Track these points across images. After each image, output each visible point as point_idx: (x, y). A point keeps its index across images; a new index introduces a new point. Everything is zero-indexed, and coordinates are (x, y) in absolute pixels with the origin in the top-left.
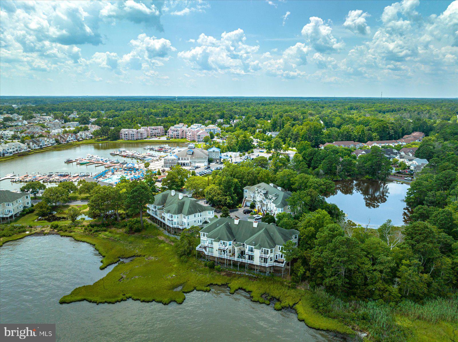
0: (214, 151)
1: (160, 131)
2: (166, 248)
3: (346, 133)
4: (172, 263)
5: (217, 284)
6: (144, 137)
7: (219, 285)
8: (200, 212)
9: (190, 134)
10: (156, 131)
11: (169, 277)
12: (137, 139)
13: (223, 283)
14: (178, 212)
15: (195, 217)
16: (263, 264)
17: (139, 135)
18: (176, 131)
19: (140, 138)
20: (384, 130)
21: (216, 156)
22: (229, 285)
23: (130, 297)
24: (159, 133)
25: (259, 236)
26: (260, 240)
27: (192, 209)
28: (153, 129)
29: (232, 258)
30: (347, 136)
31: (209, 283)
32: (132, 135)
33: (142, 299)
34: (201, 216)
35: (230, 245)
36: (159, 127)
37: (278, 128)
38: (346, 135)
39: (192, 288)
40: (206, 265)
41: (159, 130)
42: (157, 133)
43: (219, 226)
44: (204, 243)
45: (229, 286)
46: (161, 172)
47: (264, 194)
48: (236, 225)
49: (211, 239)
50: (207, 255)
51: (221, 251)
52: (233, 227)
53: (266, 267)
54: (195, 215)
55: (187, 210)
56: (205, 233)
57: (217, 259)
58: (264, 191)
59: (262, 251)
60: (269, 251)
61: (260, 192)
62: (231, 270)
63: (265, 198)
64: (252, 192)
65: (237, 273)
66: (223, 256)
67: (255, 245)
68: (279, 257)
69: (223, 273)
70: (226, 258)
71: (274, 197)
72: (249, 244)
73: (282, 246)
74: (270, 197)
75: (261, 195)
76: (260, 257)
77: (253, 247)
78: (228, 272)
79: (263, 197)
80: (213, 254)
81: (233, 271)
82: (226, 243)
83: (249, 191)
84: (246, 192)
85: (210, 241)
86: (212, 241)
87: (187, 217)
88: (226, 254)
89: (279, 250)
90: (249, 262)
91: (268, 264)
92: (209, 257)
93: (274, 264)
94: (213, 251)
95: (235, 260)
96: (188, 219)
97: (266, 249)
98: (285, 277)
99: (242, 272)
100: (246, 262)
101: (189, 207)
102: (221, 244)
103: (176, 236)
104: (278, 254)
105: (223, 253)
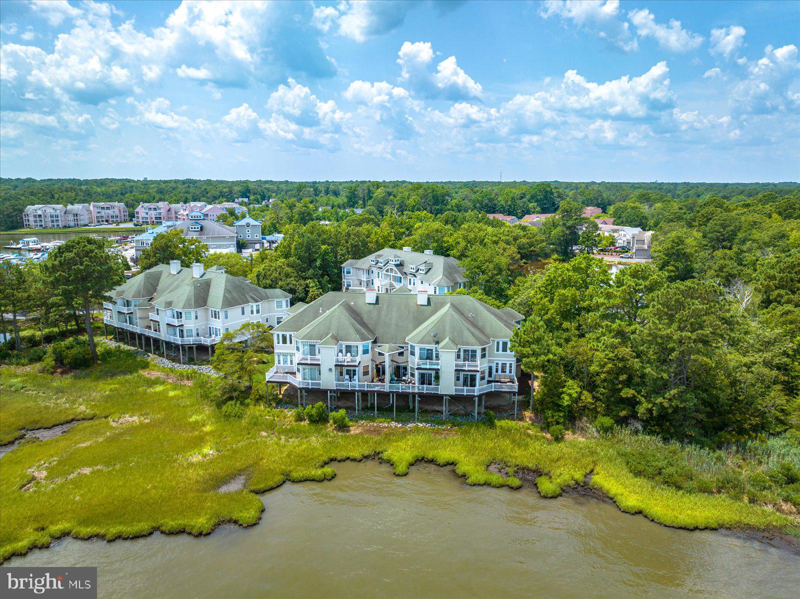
0: (247, 225)
1: (117, 212)
2: (171, 394)
3: (487, 201)
4: (196, 422)
5: (348, 458)
6: (82, 222)
7: (354, 460)
8: (256, 301)
9: (185, 213)
10: (110, 212)
11: (196, 458)
12: (65, 227)
13: (366, 453)
14: (196, 302)
15: (243, 314)
16: (465, 391)
17: (71, 218)
18: (155, 209)
19: (72, 224)
20: (546, 198)
21: (253, 236)
22: (385, 455)
23: (65, 534)
24: (117, 217)
26: (448, 328)
27: (235, 295)
28: (103, 208)
29: (377, 387)
30: (490, 207)
31: (325, 458)
32: (52, 216)
33: (113, 530)
34: (258, 311)
35: (366, 352)
36: (116, 204)
37: (361, 202)
38: (487, 205)
39: (279, 478)
40: (300, 418)
41: (116, 210)
42: (112, 217)
43: (324, 311)
44: (285, 362)
45: (385, 458)
46: (131, 264)
47: (397, 266)
48: (369, 304)
49: (312, 342)
50: (301, 386)
51: (341, 374)
52: (364, 311)
53: (474, 396)
54: (243, 309)
55: (222, 296)
56: (288, 334)
57: (331, 396)
58: (397, 259)
59: (458, 357)
60: (479, 354)
61: (384, 266)
62: (374, 422)
63: (399, 275)
64: (364, 270)
65: (393, 424)
66: (349, 384)
67: (437, 343)
68: (497, 371)
69: (355, 430)
70: (357, 389)
71: (422, 268)
72: (421, 342)
73: (505, 340)
74: (412, 270)
75: (387, 271)
76: (456, 370)
77: (432, 346)
78: (367, 425)
79: (393, 274)
80: (319, 384)
81: (380, 423)
82: (354, 349)
83: (355, 270)
84: (349, 273)
85: (307, 348)
86: (312, 346)
87: (222, 315)
88: (356, 377)
89: (498, 350)
90: (425, 389)
91: (479, 388)
92: (304, 396)
93: (493, 387)
94: (320, 374)
95: (385, 390)
96: (227, 318)
97: (470, 348)
98: (521, 419)
99: (405, 422)
100: (416, 391)
101: (225, 290)
102: (341, 351)
103: (196, 367)
104: (495, 362)
105: (347, 377)
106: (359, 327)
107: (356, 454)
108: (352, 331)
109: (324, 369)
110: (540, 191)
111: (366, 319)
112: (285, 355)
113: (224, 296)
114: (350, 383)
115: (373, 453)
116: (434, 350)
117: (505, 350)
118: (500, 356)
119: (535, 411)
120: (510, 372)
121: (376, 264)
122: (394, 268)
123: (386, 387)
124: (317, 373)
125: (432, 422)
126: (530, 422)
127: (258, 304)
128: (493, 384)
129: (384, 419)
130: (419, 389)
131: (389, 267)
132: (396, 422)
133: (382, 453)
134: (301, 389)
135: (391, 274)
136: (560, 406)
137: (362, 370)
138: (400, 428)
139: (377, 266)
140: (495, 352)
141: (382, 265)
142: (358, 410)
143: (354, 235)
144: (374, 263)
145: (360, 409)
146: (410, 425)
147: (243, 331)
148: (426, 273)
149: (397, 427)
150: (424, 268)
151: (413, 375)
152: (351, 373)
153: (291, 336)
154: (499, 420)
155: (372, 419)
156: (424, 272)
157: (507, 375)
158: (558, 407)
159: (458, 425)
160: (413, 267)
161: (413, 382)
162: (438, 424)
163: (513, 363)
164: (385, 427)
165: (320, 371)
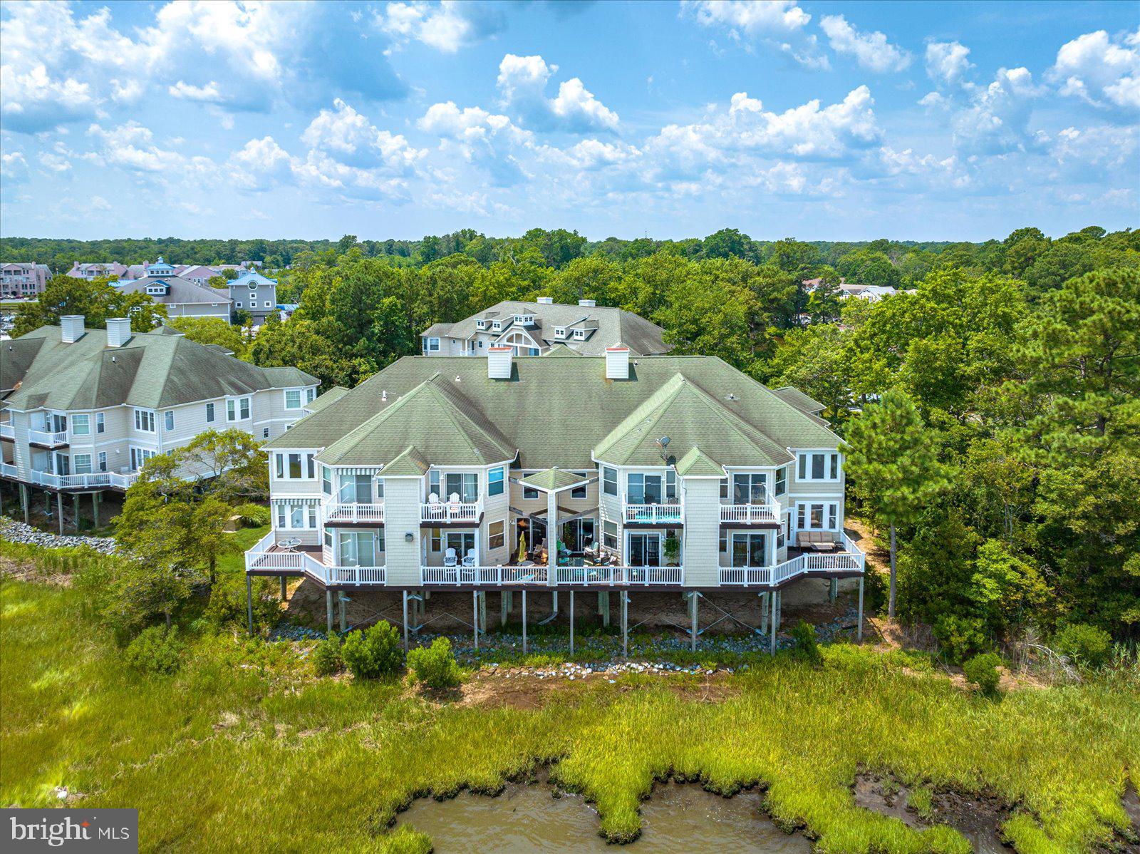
0: (253, 285)
5: (464, 787)
8: (241, 391)
10: (21, 279)
13: (514, 766)
14: (102, 393)
15: (210, 418)
16: (746, 576)
18: (100, 273)
21: (261, 304)
22: (567, 770)
24: (32, 286)
25: (673, 407)
26: (690, 426)
27: (194, 379)
29: (527, 575)
34: (245, 414)
35: (496, 489)
40: (330, 667)
41: (33, 275)
42: (25, 287)
43: (391, 399)
44: (297, 521)
45: (568, 779)
47: (528, 328)
48: (497, 380)
49: (363, 468)
50: (335, 582)
51: (436, 546)
52: (487, 395)
53: (766, 588)
54: (210, 409)
55: (162, 380)
56: (303, 454)
57: (410, 602)
58: (528, 316)
59: (724, 494)
60: (770, 485)
61: (503, 331)
62: (522, 664)
63: (534, 345)
64: (464, 340)
65: (570, 669)
66: (453, 572)
67: (672, 460)
68: (801, 525)
69: (474, 694)
70: (477, 582)
71: (579, 330)
72: (632, 459)
73: (819, 450)
74: (560, 336)
75: (510, 340)
76: (724, 527)
77: (661, 470)
78: (503, 676)
79: (523, 345)
80: (380, 575)
81: (537, 667)
82: (467, 484)
83: (446, 341)
84: (435, 347)
85: (351, 485)
86: (364, 480)
87: (159, 420)
88: (474, 553)
89: (802, 476)
90: (648, 576)
91: (776, 569)
92: (342, 606)
93: (804, 564)
94: (382, 549)
95: (547, 583)
96: (170, 425)
97: (749, 470)
98: (873, 637)
99: (598, 662)
100: (625, 581)
101: (171, 367)
102: (435, 489)
103: (90, 541)
104: (797, 503)
105: (450, 553)
106: (478, 430)
107: (485, 774)
108: (461, 439)
109: (393, 536)
110: (724, 240)
111: (491, 415)
112: (296, 505)
113: (168, 380)
114: (458, 568)
115: (531, 764)
116: (664, 479)
117: (818, 473)
118: (808, 488)
119: (904, 617)
120: (832, 525)
121: (488, 329)
122: (525, 333)
123: (551, 573)
124: (375, 545)
125: (666, 657)
126: (896, 645)
127: (244, 397)
128: (806, 556)
129: (546, 658)
130: (631, 577)
131: (514, 333)
132: (576, 662)
133: (555, 761)
134: (334, 589)
135: (518, 345)
136: (972, 603)
137: (487, 536)
138: (589, 679)
139: (490, 332)
140: (797, 480)
141: (500, 330)
142: (479, 634)
143: (445, 280)
144: (483, 328)
145: (482, 632)
146: (613, 669)
147: (197, 451)
148: (588, 339)
149: (578, 677)
150: (583, 330)
151: (610, 542)
152: (462, 544)
153: (310, 456)
154: (826, 644)
155: (516, 658)
156: (583, 338)
157: (827, 534)
158: (966, 606)
159: (731, 665)
160: (560, 328)
161: (613, 558)
162: (683, 663)
163: (837, 503)
164: (549, 680)
165: (382, 542)
